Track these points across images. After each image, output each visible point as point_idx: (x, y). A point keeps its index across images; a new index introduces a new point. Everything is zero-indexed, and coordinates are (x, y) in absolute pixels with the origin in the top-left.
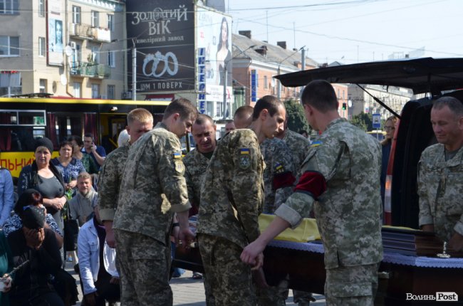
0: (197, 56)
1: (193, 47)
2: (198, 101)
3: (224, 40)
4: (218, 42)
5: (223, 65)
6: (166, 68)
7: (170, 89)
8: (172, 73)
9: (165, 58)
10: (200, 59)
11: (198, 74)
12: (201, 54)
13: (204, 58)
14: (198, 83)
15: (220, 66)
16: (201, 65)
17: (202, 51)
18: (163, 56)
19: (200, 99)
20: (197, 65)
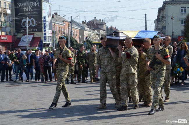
0: (43, 19)
1: (41, 16)
2: (43, 36)
3: (50, 13)
4: (48, 14)
5: (50, 22)
6: (31, 23)
7: (32, 32)
8: (33, 26)
9: (30, 20)
10: (44, 20)
11: (43, 26)
12: (44, 19)
13: (45, 20)
14: (43, 29)
15: (49, 23)
16: (45, 23)
17: (45, 17)
18: (30, 19)
19: (44, 35)
20: (43, 23)
